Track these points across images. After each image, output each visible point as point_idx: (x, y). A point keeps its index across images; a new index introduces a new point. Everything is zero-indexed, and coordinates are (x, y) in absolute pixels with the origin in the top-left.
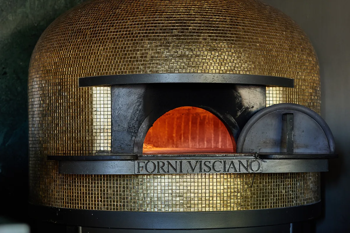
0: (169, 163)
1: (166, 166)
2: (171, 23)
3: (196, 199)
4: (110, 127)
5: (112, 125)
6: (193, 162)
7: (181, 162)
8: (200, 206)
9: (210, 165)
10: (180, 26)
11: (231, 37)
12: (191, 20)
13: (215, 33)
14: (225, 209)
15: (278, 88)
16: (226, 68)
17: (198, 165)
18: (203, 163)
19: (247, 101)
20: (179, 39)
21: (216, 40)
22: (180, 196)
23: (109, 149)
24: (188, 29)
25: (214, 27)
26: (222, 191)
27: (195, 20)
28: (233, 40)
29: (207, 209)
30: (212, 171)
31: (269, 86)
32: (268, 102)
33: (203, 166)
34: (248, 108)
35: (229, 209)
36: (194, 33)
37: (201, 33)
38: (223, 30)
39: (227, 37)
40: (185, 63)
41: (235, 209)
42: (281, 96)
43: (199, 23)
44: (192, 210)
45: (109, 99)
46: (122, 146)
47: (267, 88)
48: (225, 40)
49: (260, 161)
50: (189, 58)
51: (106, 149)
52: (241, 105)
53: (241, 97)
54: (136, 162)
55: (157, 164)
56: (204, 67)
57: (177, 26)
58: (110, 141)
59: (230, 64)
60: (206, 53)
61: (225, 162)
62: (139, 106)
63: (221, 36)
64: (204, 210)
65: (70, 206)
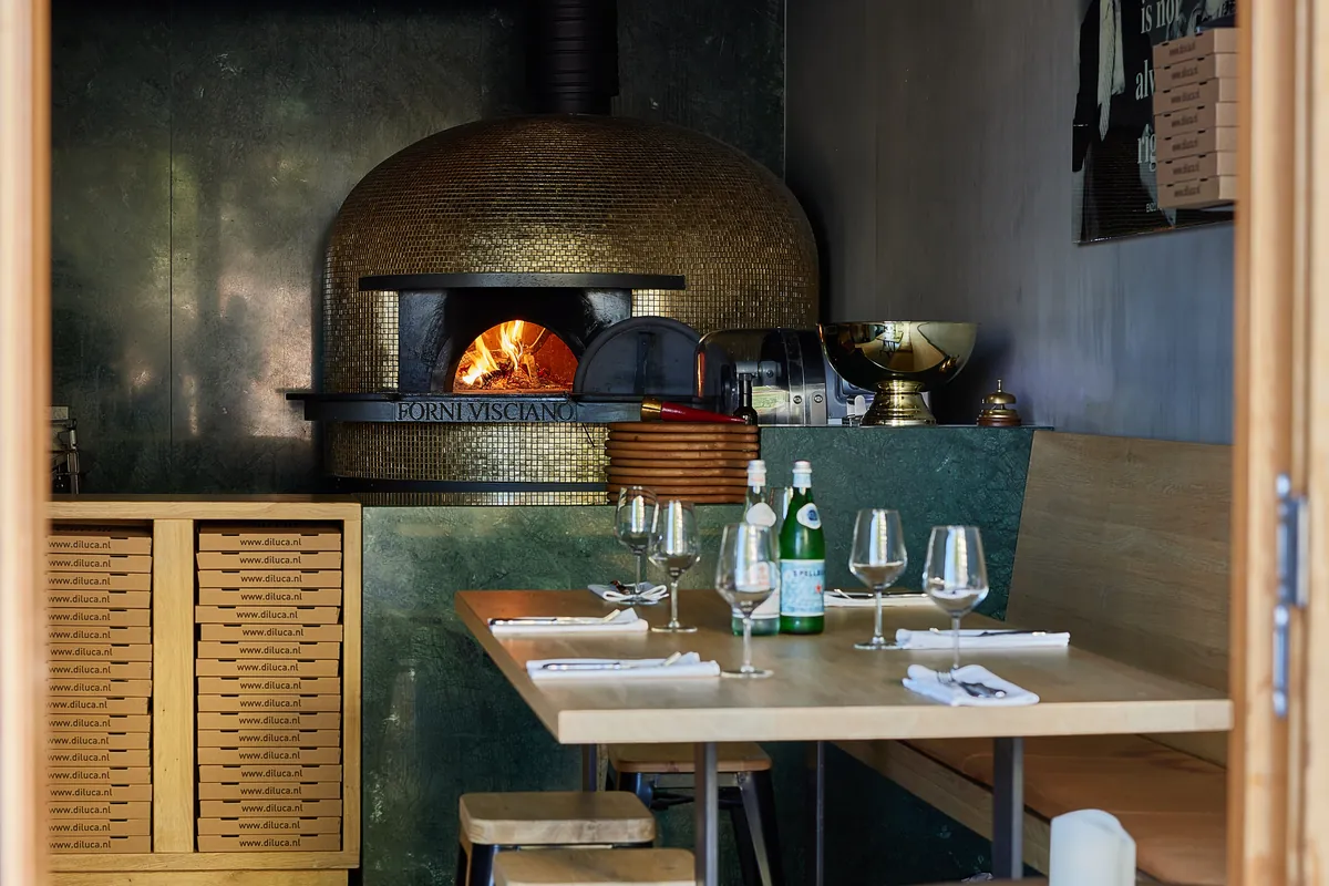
0: (443, 406)
1: (439, 410)
2: (469, 196)
3: (506, 462)
4: (397, 353)
5: (399, 350)
6: (477, 406)
7: (459, 406)
8: (511, 473)
9: (501, 410)
10: (482, 200)
11: (555, 216)
12: (498, 191)
13: (529, 210)
14: (552, 480)
15: (651, 292)
16: (540, 264)
17: (484, 409)
18: (490, 406)
19: (602, 312)
20: (475, 221)
21: (529, 221)
22: (481, 458)
23: (396, 386)
24: (490, 205)
25: (531, 200)
26: (546, 452)
27: (503, 191)
28: (557, 221)
29: (523, 479)
30: (504, 419)
31: (637, 289)
32: (634, 314)
33: (490, 410)
34: (601, 323)
35: (557, 479)
36: (497, 210)
37: (508, 211)
38: (544, 205)
39: (550, 215)
40: (478, 258)
41: (568, 480)
42: (662, 303)
43: (510, 195)
44: (500, 479)
45: (397, 309)
46: (414, 381)
47: (634, 293)
48: (545, 221)
49: (573, 404)
50: (485, 250)
51: (390, 385)
52: (591, 317)
53: (591, 305)
54: (397, 404)
55: (425, 406)
56: (506, 264)
57: (477, 200)
58: (396, 374)
59: (548, 258)
60: (511, 241)
61: (522, 405)
62: (438, 320)
63: (538, 215)
64: (517, 479)
65: (351, 474)
